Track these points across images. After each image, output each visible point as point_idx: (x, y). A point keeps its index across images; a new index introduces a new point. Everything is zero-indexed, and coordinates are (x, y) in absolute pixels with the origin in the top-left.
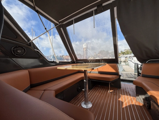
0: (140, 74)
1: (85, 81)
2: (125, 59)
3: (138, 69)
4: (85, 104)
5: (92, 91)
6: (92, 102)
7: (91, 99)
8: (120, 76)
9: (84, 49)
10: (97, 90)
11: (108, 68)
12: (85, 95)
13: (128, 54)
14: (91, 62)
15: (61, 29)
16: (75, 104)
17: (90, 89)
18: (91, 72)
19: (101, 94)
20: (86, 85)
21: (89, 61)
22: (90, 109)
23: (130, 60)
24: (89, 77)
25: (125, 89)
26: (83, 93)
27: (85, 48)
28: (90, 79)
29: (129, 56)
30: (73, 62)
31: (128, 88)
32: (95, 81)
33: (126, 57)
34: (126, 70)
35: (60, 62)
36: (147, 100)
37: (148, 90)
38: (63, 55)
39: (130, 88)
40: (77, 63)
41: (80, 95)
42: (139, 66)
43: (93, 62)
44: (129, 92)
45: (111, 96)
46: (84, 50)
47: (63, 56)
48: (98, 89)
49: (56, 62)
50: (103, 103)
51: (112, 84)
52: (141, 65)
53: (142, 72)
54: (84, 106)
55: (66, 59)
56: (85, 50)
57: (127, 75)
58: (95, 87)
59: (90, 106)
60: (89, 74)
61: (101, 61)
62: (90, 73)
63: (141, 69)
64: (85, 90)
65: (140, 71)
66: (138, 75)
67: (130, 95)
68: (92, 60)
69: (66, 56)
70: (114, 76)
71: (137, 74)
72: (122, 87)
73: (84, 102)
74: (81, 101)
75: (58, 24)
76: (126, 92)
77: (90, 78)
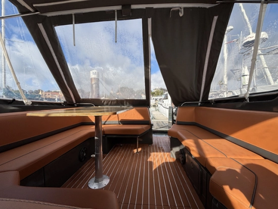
0: (175, 121)
1: (96, 138)
2: (155, 103)
3: (173, 113)
4: (96, 181)
5: (109, 155)
6: (108, 175)
7: (107, 170)
8: (152, 125)
9: (91, 79)
10: (118, 152)
11: (133, 114)
12: (96, 164)
13: (158, 95)
14: (107, 105)
15: (41, 26)
16: (75, 187)
17: (105, 152)
18: (106, 123)
19: (125, 158)
20: (99, 146)
21: (105, 103)
22: (107, 187)
23: (160, 103)
24: (104, 131)
25: (158, 143)
26: (91, 163)
27: (94, 78)
28: (106, 135)
29: (159, 98)
30: (69, 104)
31: (161, 143)
32: (115, 136)
33: (156, 100)
34: (156, 117)
35: (33, 103)
36: (182, 153)
37: (183, 140)
38: (39, 90)
39: (163, 142)
40: (78, 106)
41: (86, 167)
42: (174, 110)
43: (111, 105)
44: (162, 148)
45: (140, 158)
46: (91, 82)
47: (38, 92)
48: (119, 150)
49: (22, 102)
50: (128, 171)
51: (141, 140)
52: (177, 109)
53: (177, 119)
54: (94, 186)
55: (46, 99)
56: (93, 83)
57: (158, 124)
58: (114, 148)
59: (106, 182)
60: (103, 126)
61: (125, 102)
62: (104, 124)
63: (176, 115)
64: (96, 155)
65: (175, 118)
66: (173, 123)
67: (163, 151)
68: (109, 101)
69: (49, 91)
70: (144, 126)
71: (171, 121)
72: (154, 141)
73: (94, 179)
74: (87, 179)
75: (30, 12)
76: (159, 148)
77: (106, 133)
